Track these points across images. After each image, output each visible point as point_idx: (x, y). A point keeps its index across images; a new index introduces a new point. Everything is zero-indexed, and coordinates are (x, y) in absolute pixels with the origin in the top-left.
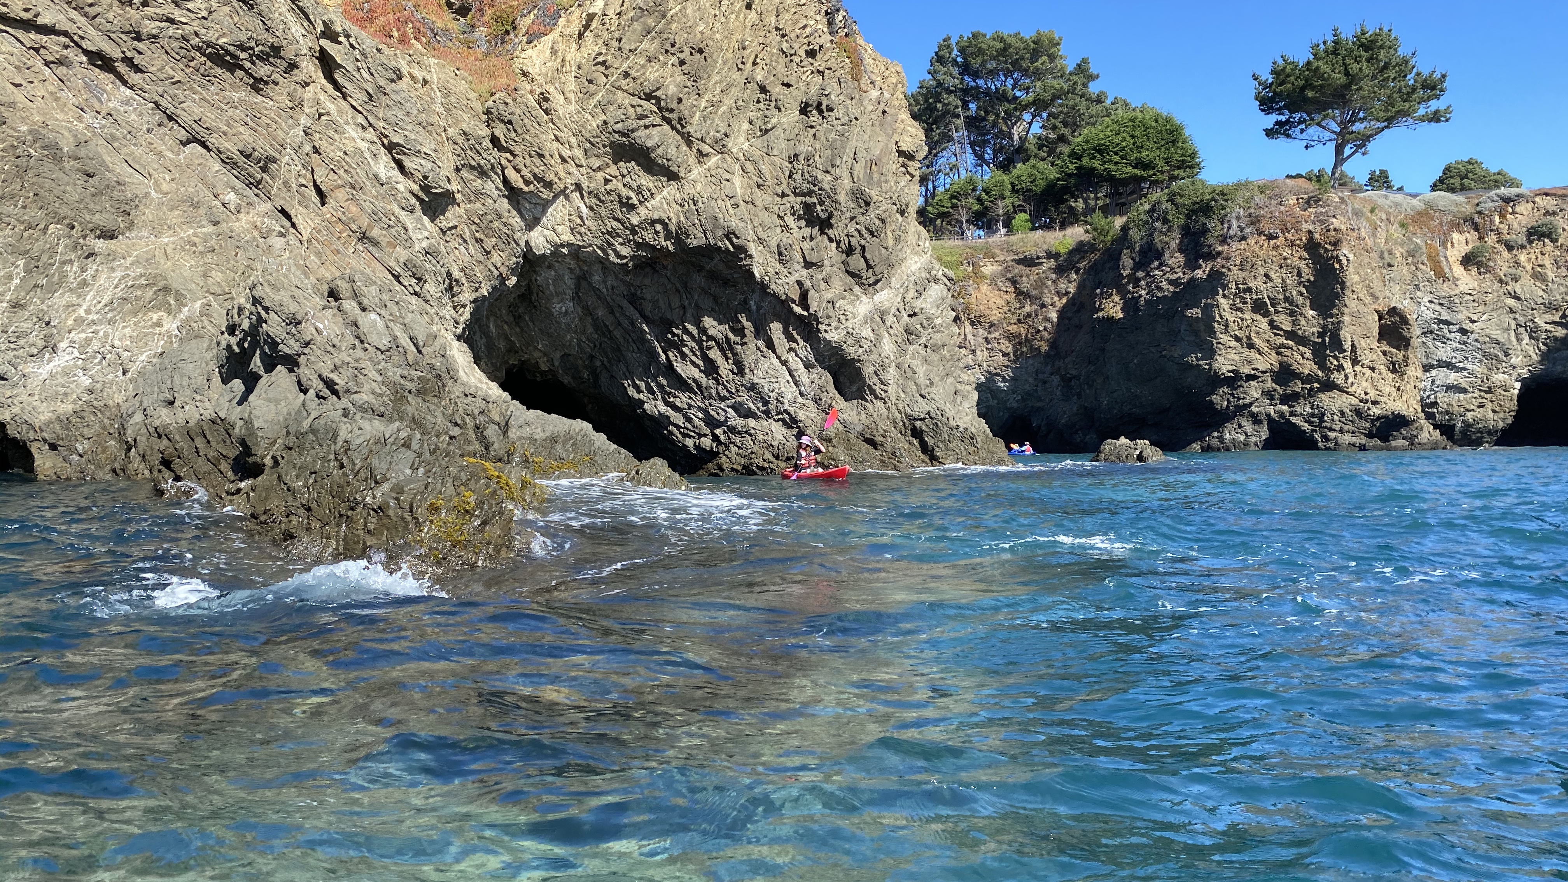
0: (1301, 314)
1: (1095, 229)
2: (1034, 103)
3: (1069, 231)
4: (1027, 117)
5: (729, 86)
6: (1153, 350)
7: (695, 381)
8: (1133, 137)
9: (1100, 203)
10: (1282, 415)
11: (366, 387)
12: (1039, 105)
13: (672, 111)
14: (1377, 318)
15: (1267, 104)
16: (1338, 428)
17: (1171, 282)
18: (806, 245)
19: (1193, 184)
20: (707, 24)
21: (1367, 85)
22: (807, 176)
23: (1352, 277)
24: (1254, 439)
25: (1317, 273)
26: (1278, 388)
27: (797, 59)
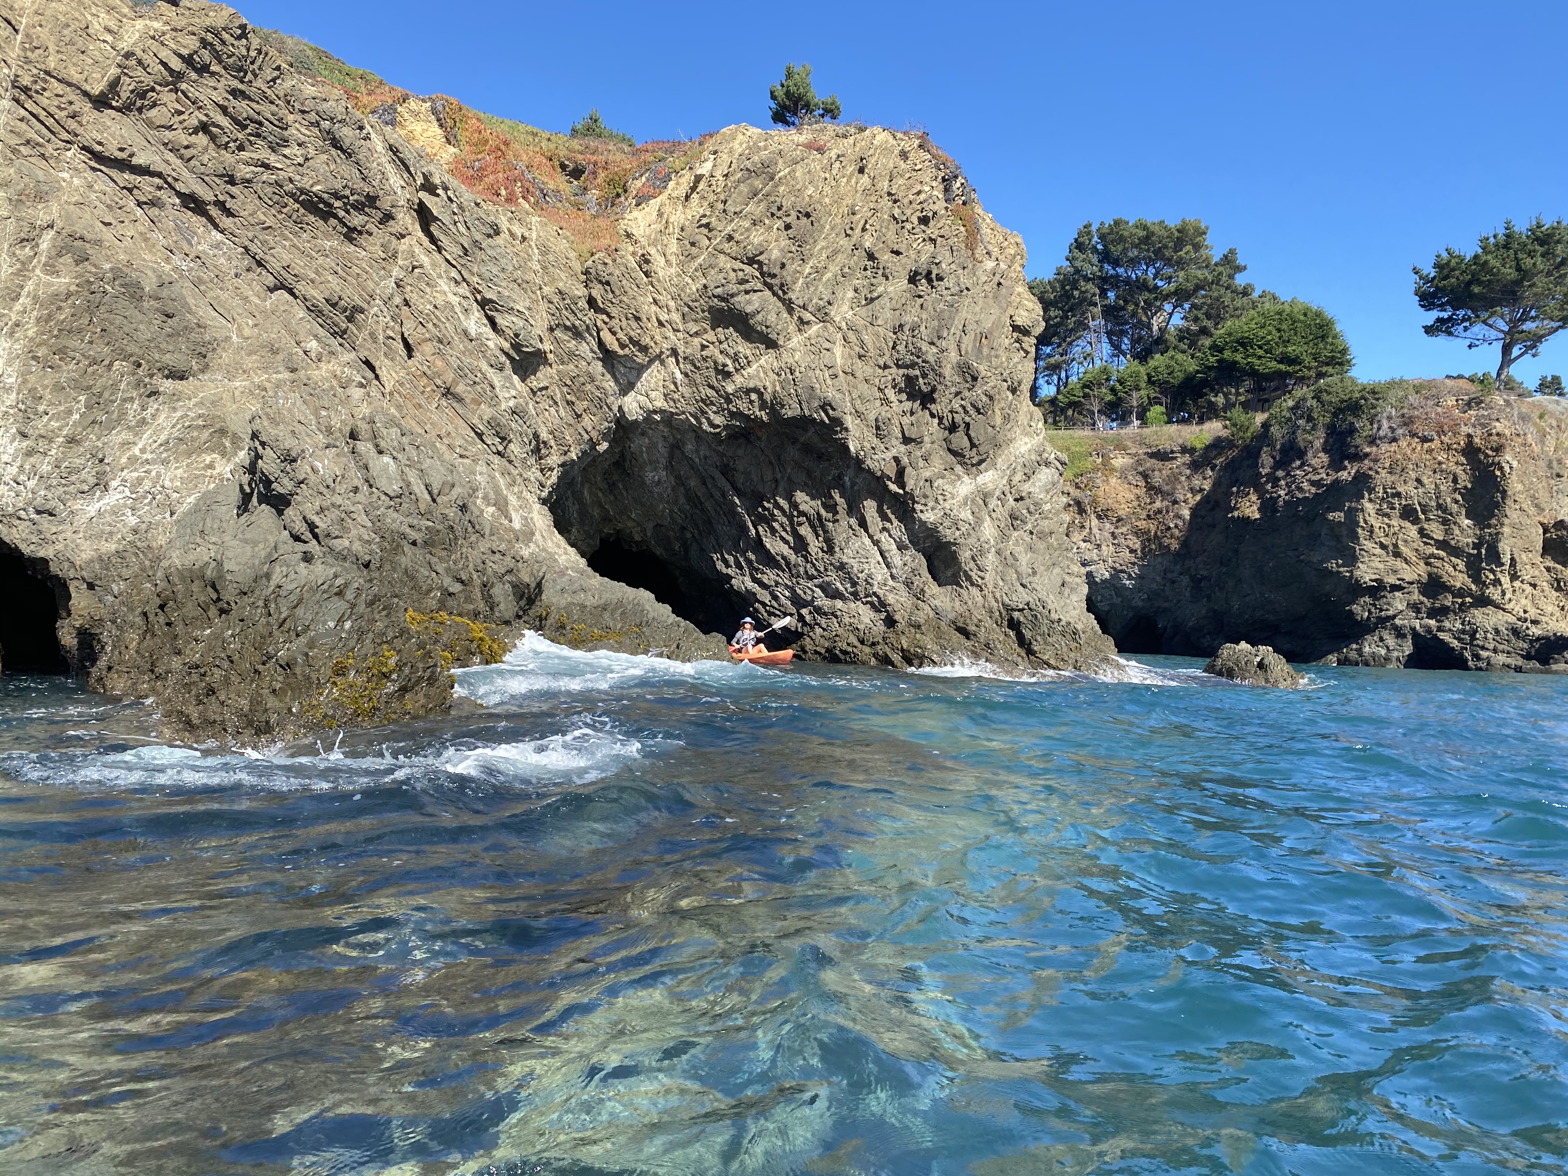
0: (1455, 523)
1: (1235, 425)
2: (1176, 293)
3: (1207, 426)
4: (1168, 307)
5: (836, 252)
6: (1290, 553)
7: (784, 558)
8: (1279, 330)
9: (1242, 398)
10: (1429, 630)
11: (354, 532)
12: (1181, 296)
13: (774, 276)
14: (1541, 531)
15: (1427, 300)
16: (1491, 647)
17: (1313, 483)
18: (906, 420)
19: (1342, 381)
20: (817, 188)
21: (1540, 281)
22: (911, 347)
23: (1515, 485)
24: (1395, 654)
25: (1475, 480)
26: (1425, 600)
27: (908, 226)
